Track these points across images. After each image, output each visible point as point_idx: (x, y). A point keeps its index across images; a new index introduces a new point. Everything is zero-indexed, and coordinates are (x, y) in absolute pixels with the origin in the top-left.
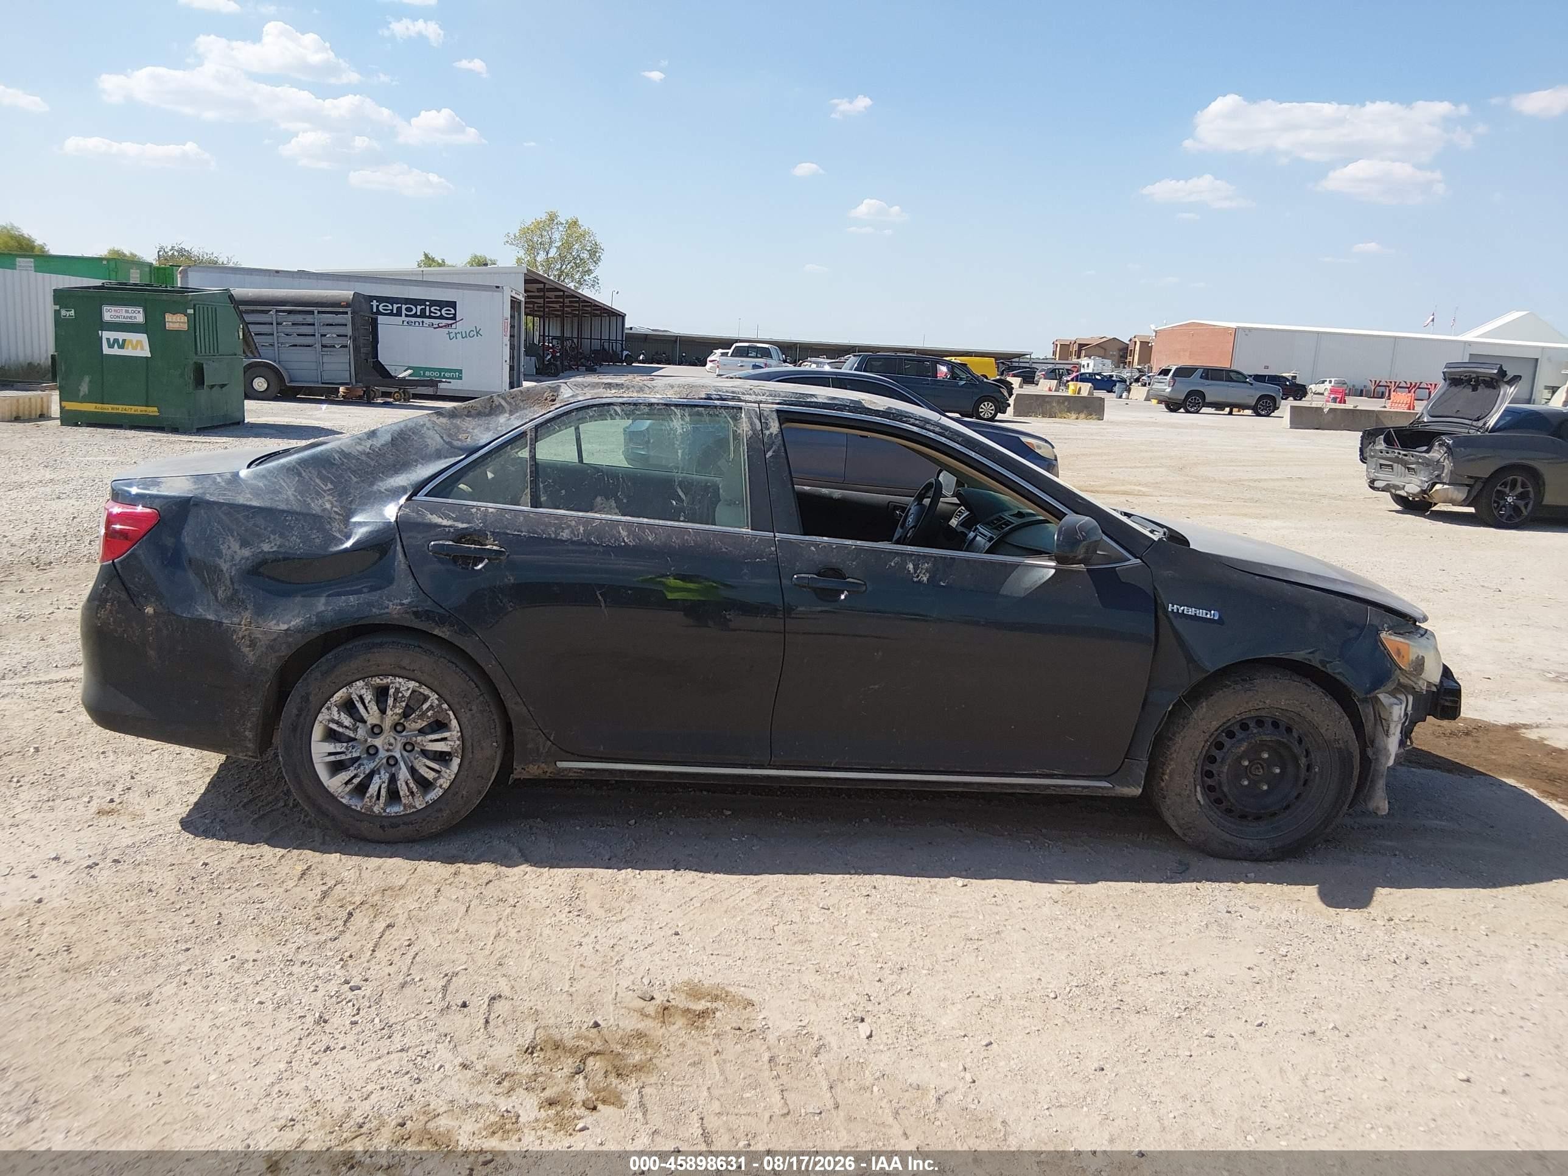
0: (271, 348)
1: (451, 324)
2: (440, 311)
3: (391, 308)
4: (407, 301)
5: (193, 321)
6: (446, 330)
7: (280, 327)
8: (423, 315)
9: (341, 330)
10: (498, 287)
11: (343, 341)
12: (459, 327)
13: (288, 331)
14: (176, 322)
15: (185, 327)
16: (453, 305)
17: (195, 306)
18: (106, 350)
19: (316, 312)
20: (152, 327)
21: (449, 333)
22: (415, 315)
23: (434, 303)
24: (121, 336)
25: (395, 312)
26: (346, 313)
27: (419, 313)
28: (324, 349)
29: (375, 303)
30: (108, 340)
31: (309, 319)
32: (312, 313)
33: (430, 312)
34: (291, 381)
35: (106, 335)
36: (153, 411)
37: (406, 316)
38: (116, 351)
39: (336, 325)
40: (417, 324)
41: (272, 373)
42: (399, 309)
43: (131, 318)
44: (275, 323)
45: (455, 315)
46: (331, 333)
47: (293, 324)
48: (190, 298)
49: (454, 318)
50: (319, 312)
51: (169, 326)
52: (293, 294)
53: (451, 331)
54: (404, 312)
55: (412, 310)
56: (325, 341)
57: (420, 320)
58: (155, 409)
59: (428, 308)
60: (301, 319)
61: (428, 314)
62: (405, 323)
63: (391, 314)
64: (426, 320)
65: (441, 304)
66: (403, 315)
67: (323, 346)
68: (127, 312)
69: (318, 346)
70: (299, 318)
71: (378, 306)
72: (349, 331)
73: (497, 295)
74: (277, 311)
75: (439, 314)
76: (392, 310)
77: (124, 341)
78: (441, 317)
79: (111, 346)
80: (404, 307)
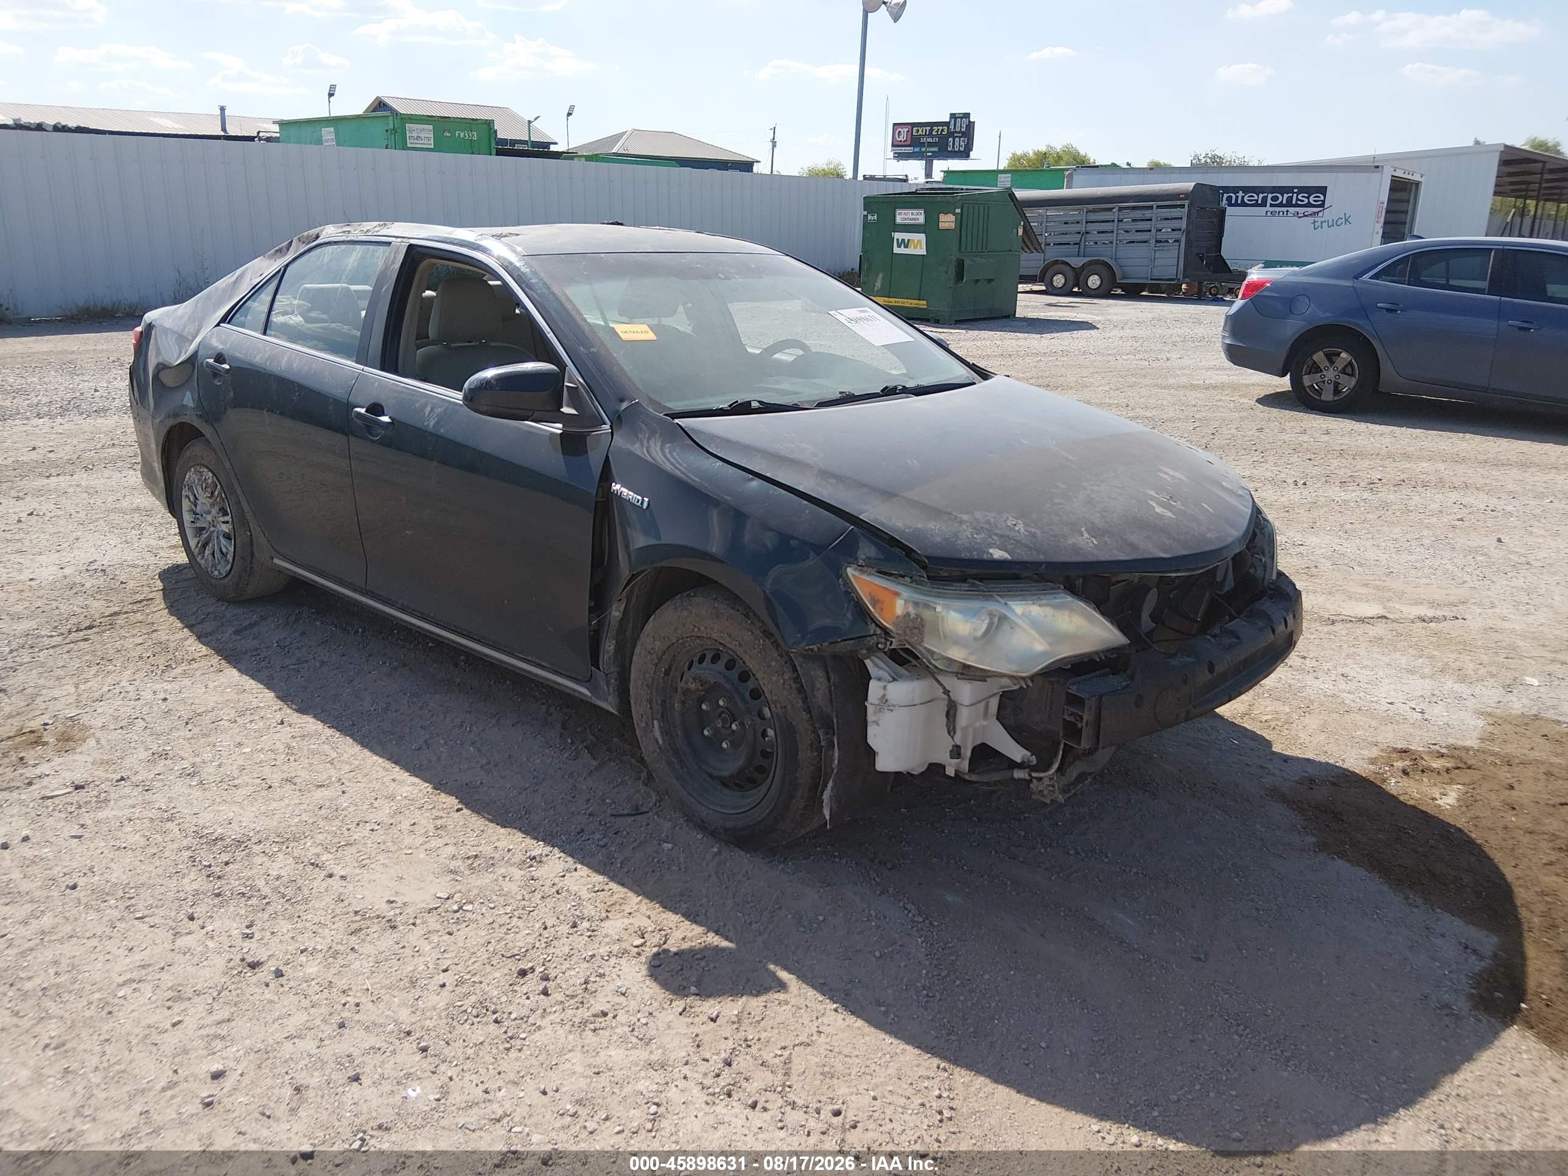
0: (1110, 245)
1: (1318, 213)
2: (1308, 198)
3: (1256, 198)
4: (1274, 189)
5: (960, 221)
6: (1311, 219)
7: (1120, 224)
8: (1289, 204)
9: (1176, 224)
10: (1377, 167)
11: (1177, 235)
12: (1328, 215)
13: (1128, 227)
14: (947, 221)
15: (953, 226)
16: (1323, 190)
17: (963, 206)
18: (896, 250)
19: (1155, 206)
20: (928, 228)
21: (1314, 222)
22: (1281, 205)
23: (1302, 189)
24: (906, 236)
25: (1260, 202)
26: (1183, 206)
27: (1284, 202)
28: (1158, 245)
29: (1241, 194)
30: (898, 240)
31: (1148, 214)
32: (1151, 207)
33: (1298, 199)
34: (1124, 278)
35: (898, 236)
36: (923, 304)
37: (1271, 205)
38: (902, 250)
39: (1171, 219)
40: (1281, 213)
41: (1105, 269)
42: (1265, 199)
43: (915, 219)
44: (1116, 220)
45: (1323, 201)
46: (1167, 227)
47: (1133, 220)
48: (958, 198)
49: (1322, 205)
50: (1158, 207)
51: (942, 225)
52: (1136, 190)
53: (1316, 219)
54: (1269, 201)
55: (1277, 198)
56: (1160, 236)
57: (1285, 209)
58: (925, 302)
59: (1295, 195)
60: (1141, 215)
61: (1294, 202)
62: (1269, 214)
63: (1256, 205)
64: (1292, 210)
65: (1308, 190)
66: (1268, 205)
67: (1158, 241)
68: (912, 214)
69: (1153, 242)
70: (1138, 214)
71: (1243, 197)
72: (1183, 224)
73: (1375, 176)
74: (1121, 209)
75: (1306, 201)
76: (1257, 201)
77: (909, 240)
78: (1309, 205)
79: (899, 246)
80: (1270, 196)
